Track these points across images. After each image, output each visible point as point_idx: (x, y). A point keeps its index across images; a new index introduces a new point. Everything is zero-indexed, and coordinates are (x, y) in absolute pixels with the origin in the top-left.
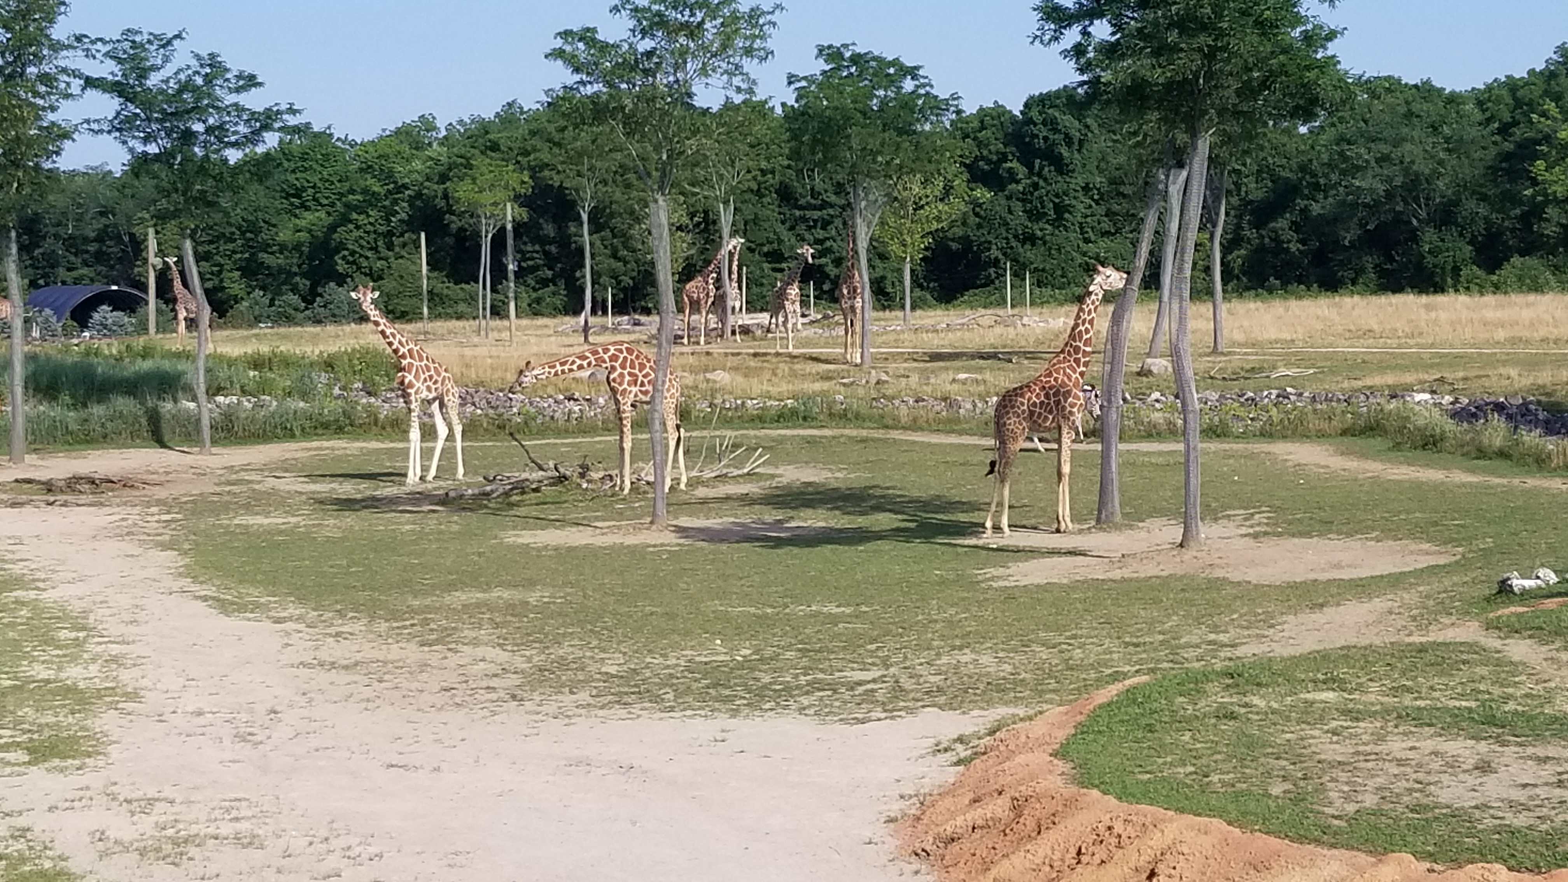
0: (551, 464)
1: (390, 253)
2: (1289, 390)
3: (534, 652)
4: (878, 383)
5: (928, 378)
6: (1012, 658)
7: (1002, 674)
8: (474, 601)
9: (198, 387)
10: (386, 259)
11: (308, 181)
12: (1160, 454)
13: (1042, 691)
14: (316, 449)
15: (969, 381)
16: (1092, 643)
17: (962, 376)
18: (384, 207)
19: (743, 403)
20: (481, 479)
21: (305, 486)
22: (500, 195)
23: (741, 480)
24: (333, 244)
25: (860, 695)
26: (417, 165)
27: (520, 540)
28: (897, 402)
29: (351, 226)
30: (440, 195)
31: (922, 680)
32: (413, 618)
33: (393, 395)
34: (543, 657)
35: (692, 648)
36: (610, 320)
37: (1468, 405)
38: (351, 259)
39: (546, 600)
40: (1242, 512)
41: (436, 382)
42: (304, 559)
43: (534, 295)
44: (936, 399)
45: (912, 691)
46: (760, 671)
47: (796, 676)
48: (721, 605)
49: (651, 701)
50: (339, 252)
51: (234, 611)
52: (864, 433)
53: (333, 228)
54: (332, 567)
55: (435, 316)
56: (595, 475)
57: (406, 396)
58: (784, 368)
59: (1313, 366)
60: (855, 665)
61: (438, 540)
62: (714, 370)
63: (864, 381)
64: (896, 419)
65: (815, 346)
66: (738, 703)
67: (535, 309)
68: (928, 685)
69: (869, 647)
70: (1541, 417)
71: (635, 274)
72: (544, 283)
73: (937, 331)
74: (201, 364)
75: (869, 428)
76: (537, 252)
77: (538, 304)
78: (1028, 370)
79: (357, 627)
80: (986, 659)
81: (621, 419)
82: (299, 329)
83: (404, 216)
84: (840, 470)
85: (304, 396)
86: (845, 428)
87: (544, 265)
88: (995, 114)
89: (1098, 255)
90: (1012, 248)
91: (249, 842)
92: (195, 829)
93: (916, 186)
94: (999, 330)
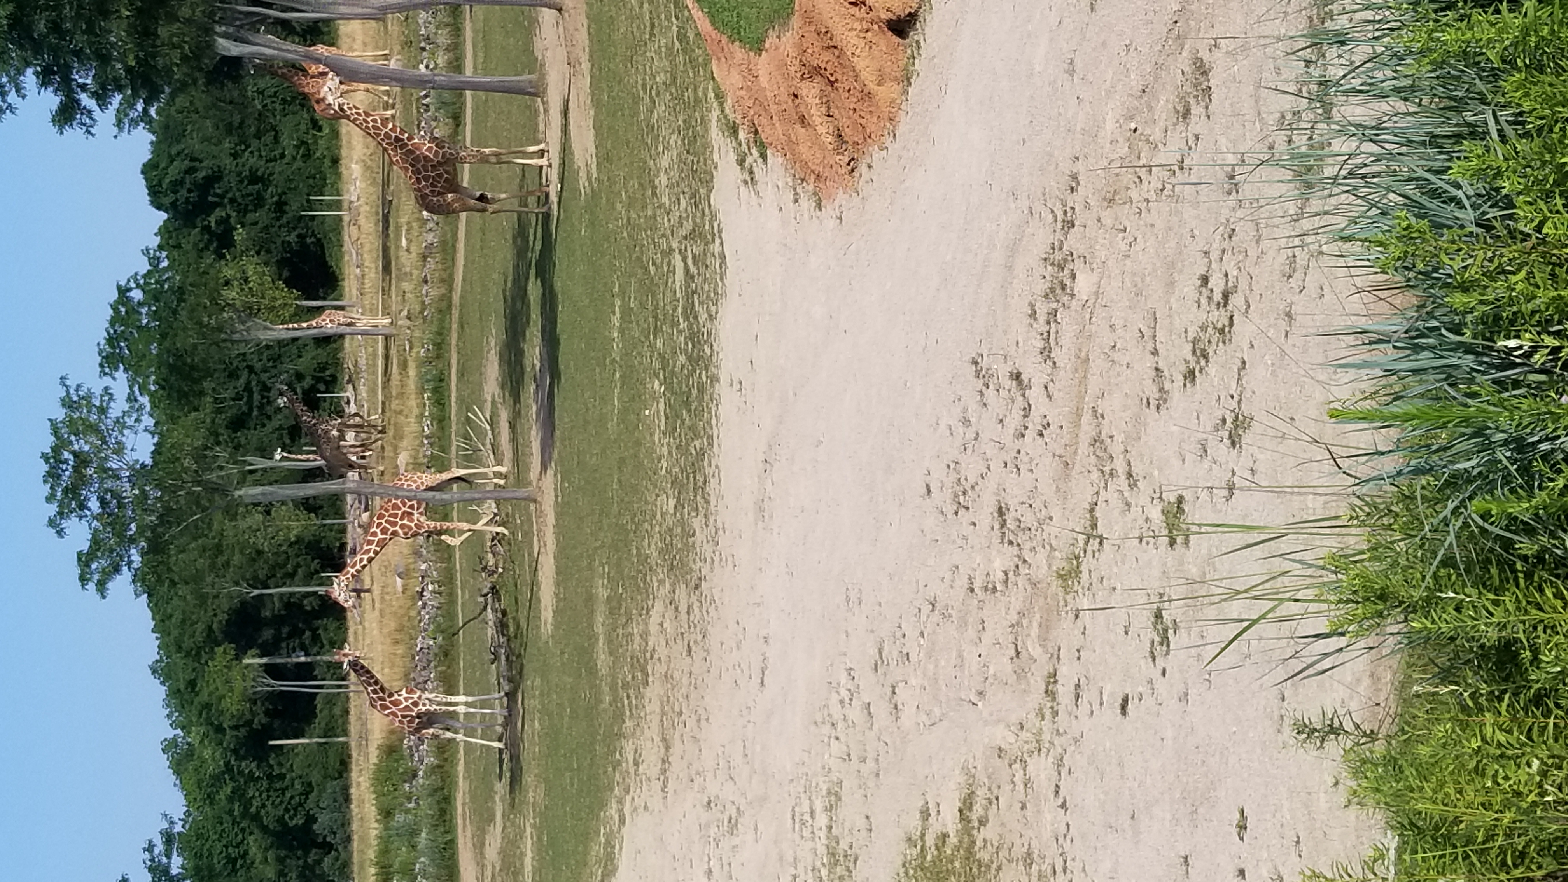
0: (482, 599)
1: (288, 777)
3: (654, 579)
4: (409, 318)
5: (406, 273)
6: (664, 138)
7: (679, 142)
8: (606, 647)
10: (293, 781)
11: (221, 852)
12: (475, 55)
13: (695, 101)
14: (464, 820)
15: (410, 236)
16: (651, 67)
17: (404, 243)
18: (245, 782)
19: (427, 437)
20: (494, 665)
21: (498, 824)
22: (236, 671)
23: (497, 431)
24: (279, 828)
25: (698, 269)
26: (207, 754)
27: (550, 620)
28: (427, 301)
29: (263, 812)
30: (235, 733)
31: (684, 215)
32: (622, 698)
34: (659, 571)
35: (652, 435)
38: (292, 812)
39: (606, 581)
42: (565, 812)
43: (327, 647)
44: (425, 266)
45: (694, 222)
46: (674, 366)
47: (680, 332)
48: (613, 420)
49: (702, 461)
50: (286, 823)
51: (612, 864)
52: (455, 326)
54: (572, 785)
55: (345, 733)
56: (492, 561)
58: (395, 405)
60: (670, 281)
61: (549, 695)
62: (397, 466)
63: (408, 331)
64: (442, 298)
65: (375, 384)
66: (704, 379)
67: (339, 644)
68: (689, 208)
69: (653, 273)
71: (309, 557)
72: (316, 638)
73: (363, 275)
75: (450, 323)
76: (288, 645)
78: (398, 185)
79: (629, 747)
80: (665, 162)
82: (355, 854)
83: (254, 765)
84: (488, 343)
86: (450, 345)
87: (300, 638)
88: (167, 236)
89: (295, 146)
90: (288, 223)
91: (835, 796)
92: (822, 850)
93: (231, 294)
94: (362, 221)
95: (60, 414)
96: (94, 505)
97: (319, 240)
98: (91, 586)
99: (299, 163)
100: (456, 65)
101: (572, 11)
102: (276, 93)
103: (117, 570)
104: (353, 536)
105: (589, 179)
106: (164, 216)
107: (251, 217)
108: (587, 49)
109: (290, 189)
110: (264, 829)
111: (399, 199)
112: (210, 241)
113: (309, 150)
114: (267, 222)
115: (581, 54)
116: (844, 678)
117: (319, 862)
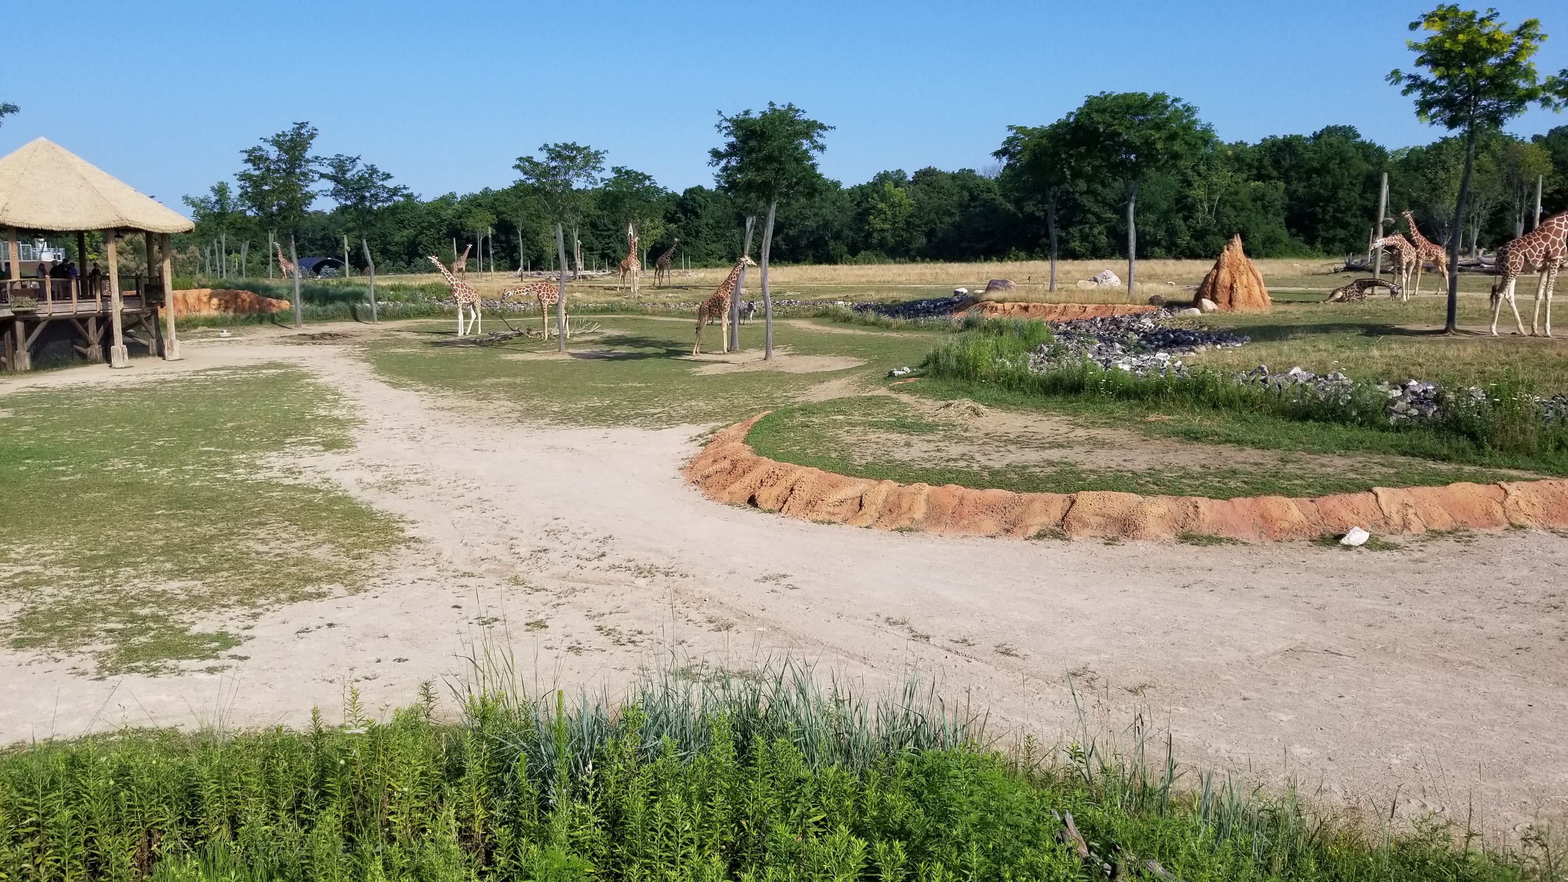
0: (517, 329)
2: (792, 300)
3: (523, 403)
6: (711, 403)
7: (709, 410)
8: (495, 382)
9: (371, 298)
11: (406, 217)
13: (726, 416)
14: (420, 322)
15: (673, 298)
16: (740, 397)
17: (670, 295)
19: (588, 305)
20: (489, 334)
21: (417, 337)
22: (485, 224)
23: (592, 335)
24: (417, 242)
25: (656, 419)
26: (449, 211)
27: (507, 358)
28: (646, 305)
29: (424, 235)
30: (459, 223)
31: (678, 412)
32: (471, 389)
34: (527, 405)
35: (586, 401)
36: (529, 273)
37: (858, 305)
39: (523, 382)
40: (782, 346)
42: (422, 366)
43: (497, 263)
44: (661, 304)
45: (676, 417)
46: (615, 409)
47: (629, 411)
48: (593, 384)
49: (574, 422)
51: (397, 387)
52: (635, 317)
54: (434, 369)
56: (534, 332)
58: (601, 292)
59: (800, 291)
60: (651, 407)
61: (475, 358)
62: (575, 292)
64: (647, 311)
65: (611, 283)
66: (609, 422)
68: (681, 414)
69: (655, 399)
74: (372, 289)
75: (636, 314)
76: (498, 246)
77: (499, 266)
79: (449, 393)
80: (701, 404)
83: (446, 232)
84: (628, 331)
86: (627, 314)
87: (501, 251)
88: (673, 196)
91: (423, 483)
92: (399, 478)
93: (648, 222)
94: (680, 278)
95: (592, 151)
96: (554, 164)
98: (518, 163)
99: (705, 251)
101: (764, 365)
103: (525, 173)
104: (546, 274)
105: (695, 373)
106: (681, 195)
107: (682, 231)
108: (748, 371)
109: (694, 247)
110: (416, 236)
112: (671, 214)
113: (710, 256)
115: (746, 368)
116: (476, 485)
117: (402, 260)
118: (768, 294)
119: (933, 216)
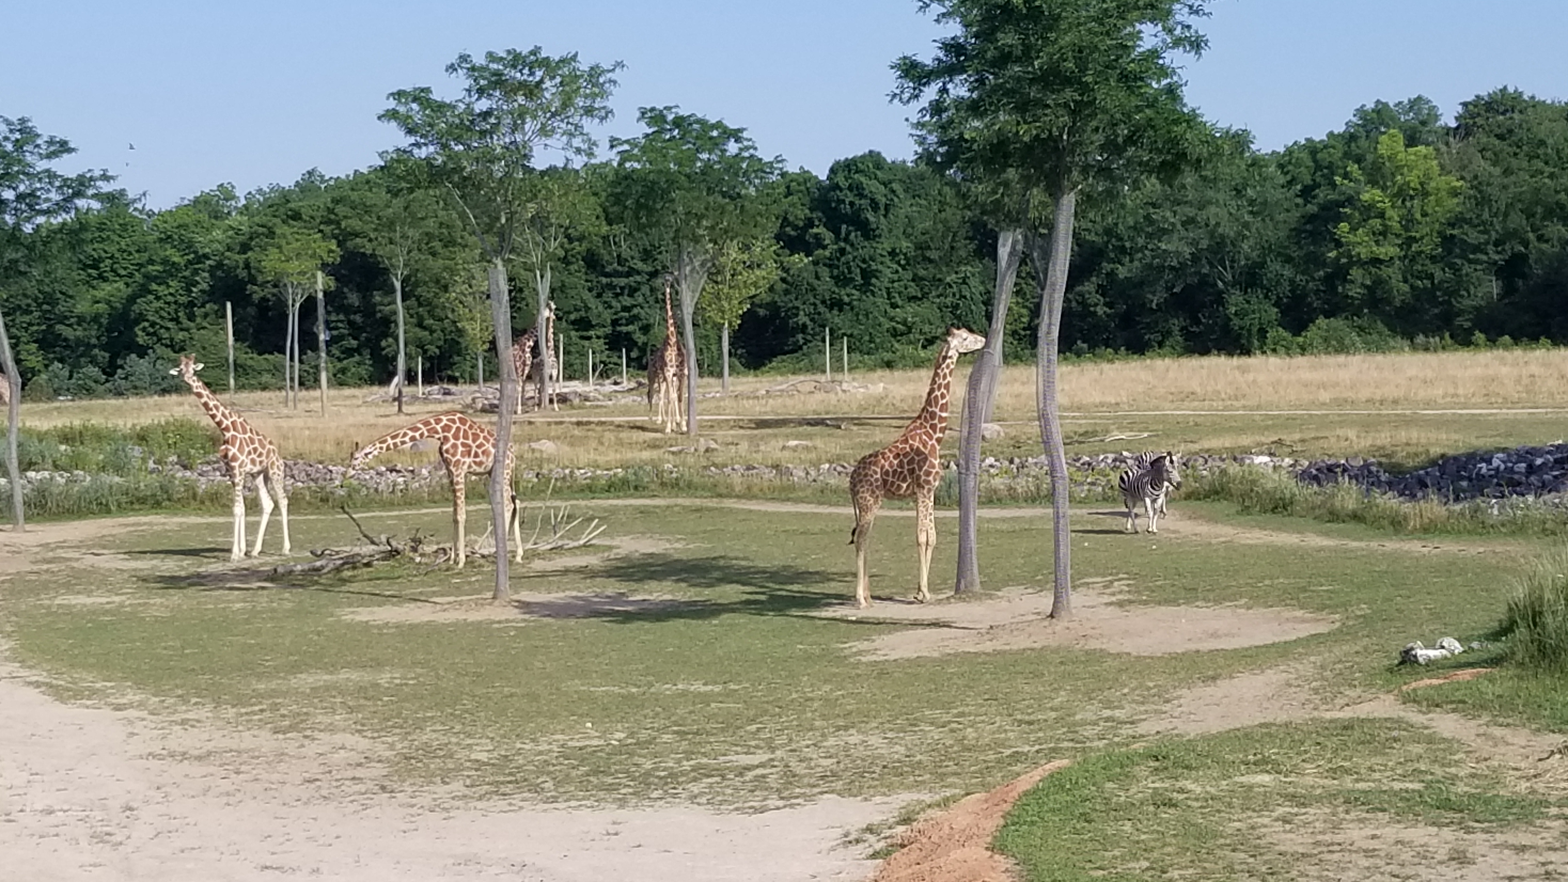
0: (383, 538)
1: (192, 324)
2: (1125, 453)
3: (396, 738)
4: (707, 450)
5: (758, 445)
6: (902, 739)
7: (896, 756)
8: (322, 683)
9: (11, 463)
10: (187, 330)
11: (106, 252)
12: (1004, 520)
13: (943, 774)
14: (133, 525)
15: (800, 449)
16: (983, 722)
17: (793, 443)
18: (185, 277)
19: (572, 472)
20: (309, 554)
21: (126, 563)
22: (308, 264)
23: (578, 553)
24: (133, 315)
25: (750, 781)
26: (217, 234)
27: (358, 618)
28: (728, 470)
29: (151, 297)
30: (241, 265)
31: (813, 764)
32: (260, 703)
33: (210, 468)
34: (406, 744)
35: (563, 731)
36: (420, 389)
37: (1309, 466)
38: (152, 330)
39: (398, 681)
40: (1099, 579)
41: (260, 455)
42: (135, 641)
43: (339, 365)
44: (767, 467)
45: (805, 776)
46: (640, 756)
47: (679, 762)
48: (582, 685)
49: (530, 791)
50: (139, 324)
51: (70, 697)
52: (698, 502)
53: (132, 299)
54: (165, 648)
55: (239, 388)
56: (429, 549)
57: (229, 471)
58: (609, 437)
59: (1146, 429)
60: (739, 749)
61: (272, 619)
62: (539, 440)
63: (692, 449)
64: (731, 487)
65: (636, 414)
66: (623, 791)
67: (339, 380)
68: (820, 769)
69: (748, 728)
70: (1383, 478)
71: (441, 343)
72: (349, 353)
73: (757, 398)
74: (13, 439)
75: (701, 497)
76: (340, 322)
77: (344, 374)
78: (859, 435)
79: (204, 713)
80: (875, 740)
81: (454, 491)
82: (102, 401)
83: (205, 286)
84: (678, 540)
85: (119, 470)
86: (677, 496)
87: (349, 335)
88: (801, 180)
89: (905, 320)
90: (819, 314)
93: (733, 252)
94: (819, 396)
95: (585, 66)
96: (483, 104)
97: (801, 348)
98: (392, 104)
99: (887, 325)
100: (991, 499)
101: (1049, 631)
102: (965, 297)
103: (411, 131)
104: (464, 392)
105: (860, 653)
106: (823, 176)
107: (825, 272)
108: (1007, 648)
109: (857, 315)
111: (843, 437)
112: (795, 228)
113: (902, 335)
114: (820, 290)
115: (1002, 641)
118: (1058, 439)
119: (1517, 220)
